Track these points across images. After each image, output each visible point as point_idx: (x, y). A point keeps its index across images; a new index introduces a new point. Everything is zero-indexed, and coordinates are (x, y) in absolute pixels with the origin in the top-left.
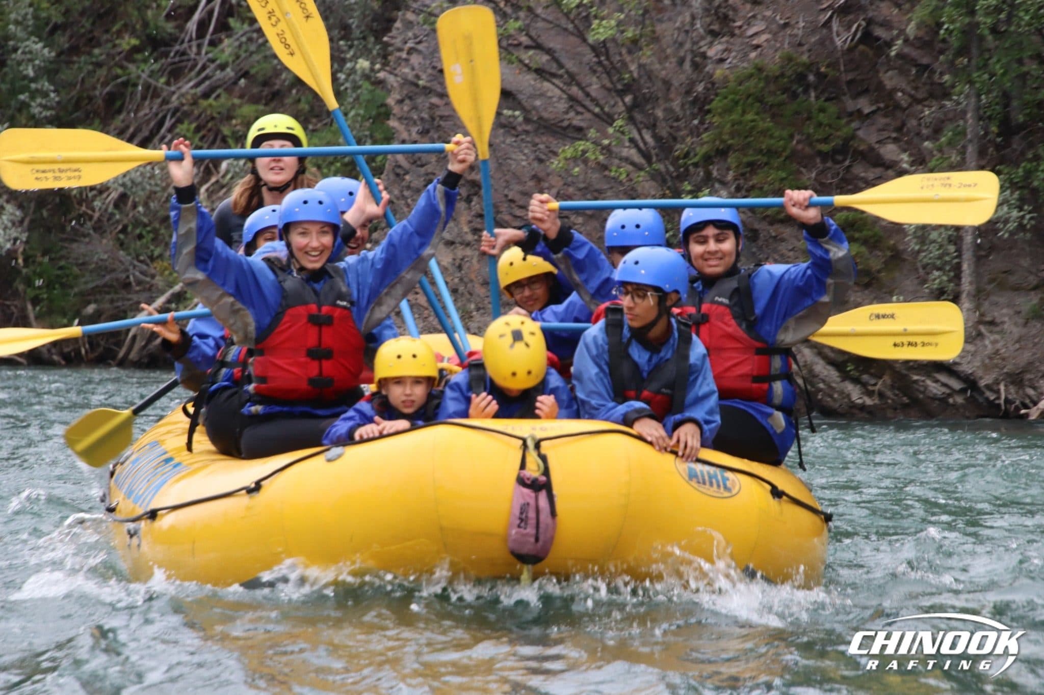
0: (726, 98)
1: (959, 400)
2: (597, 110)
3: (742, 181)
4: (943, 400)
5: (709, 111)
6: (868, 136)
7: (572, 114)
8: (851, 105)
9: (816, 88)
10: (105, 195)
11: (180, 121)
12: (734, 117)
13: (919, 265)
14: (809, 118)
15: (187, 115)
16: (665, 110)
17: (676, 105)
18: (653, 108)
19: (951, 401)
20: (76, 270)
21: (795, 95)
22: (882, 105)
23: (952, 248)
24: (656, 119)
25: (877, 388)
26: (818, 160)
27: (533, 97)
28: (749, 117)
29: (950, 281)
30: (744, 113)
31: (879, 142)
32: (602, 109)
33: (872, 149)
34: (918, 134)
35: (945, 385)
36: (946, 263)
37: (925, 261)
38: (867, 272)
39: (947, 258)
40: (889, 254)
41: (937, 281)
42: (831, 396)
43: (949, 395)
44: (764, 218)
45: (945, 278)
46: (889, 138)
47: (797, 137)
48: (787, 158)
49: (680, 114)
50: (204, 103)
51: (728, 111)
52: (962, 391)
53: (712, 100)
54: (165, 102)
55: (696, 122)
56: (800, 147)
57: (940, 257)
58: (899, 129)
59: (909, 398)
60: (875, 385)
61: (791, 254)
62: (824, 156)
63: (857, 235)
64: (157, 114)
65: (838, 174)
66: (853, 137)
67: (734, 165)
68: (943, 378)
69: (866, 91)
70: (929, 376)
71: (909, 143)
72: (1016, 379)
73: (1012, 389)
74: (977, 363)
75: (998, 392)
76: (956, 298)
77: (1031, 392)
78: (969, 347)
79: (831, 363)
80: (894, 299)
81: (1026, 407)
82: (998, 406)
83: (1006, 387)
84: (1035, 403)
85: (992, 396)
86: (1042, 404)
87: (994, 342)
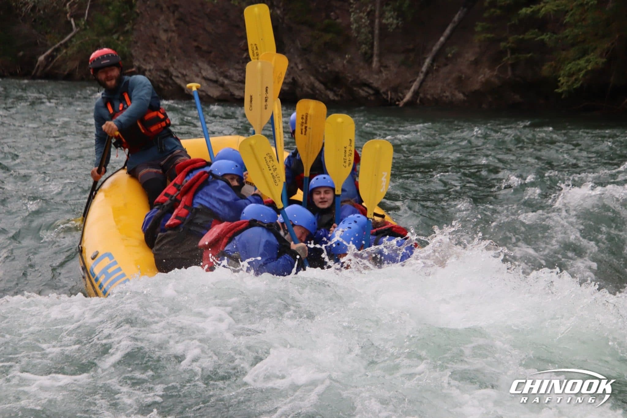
1: (372, 98)
4: (366, 98)
10: (26, 6)
13: (357, 42)
19: (369, 98)
20: (15, 37)
23: (370, 36)
25: (340, 93)
29: (369, 49)
35: (367, 92)
36: (368, 42)
37: (359, 41)
38: (336, 45)
39: (368, 40)
40: (345, 38)
41: (364, 49)
43: (368, 96)
44: (295, 22)
45: (367, 48)
52: (374, 94)
57: (365, 39)
59: (353, 97)
61: (306, 37)
63: (332, 30)
68: (366, 89)
70: (361, 88)
72: (395, 90)
73: (393, 94)
74: (380, 83)
75: (387, 95)
76: (372, 56)
77: (400, 95)
78: (377, 77)
79: (321, 82)
80: (347, 56)
81: (399, 101)
82: (388, 101)
83: (391, 93)
84: (402, 99)
85: (385, 97)
86: (405, 100)
87: (387, 74)
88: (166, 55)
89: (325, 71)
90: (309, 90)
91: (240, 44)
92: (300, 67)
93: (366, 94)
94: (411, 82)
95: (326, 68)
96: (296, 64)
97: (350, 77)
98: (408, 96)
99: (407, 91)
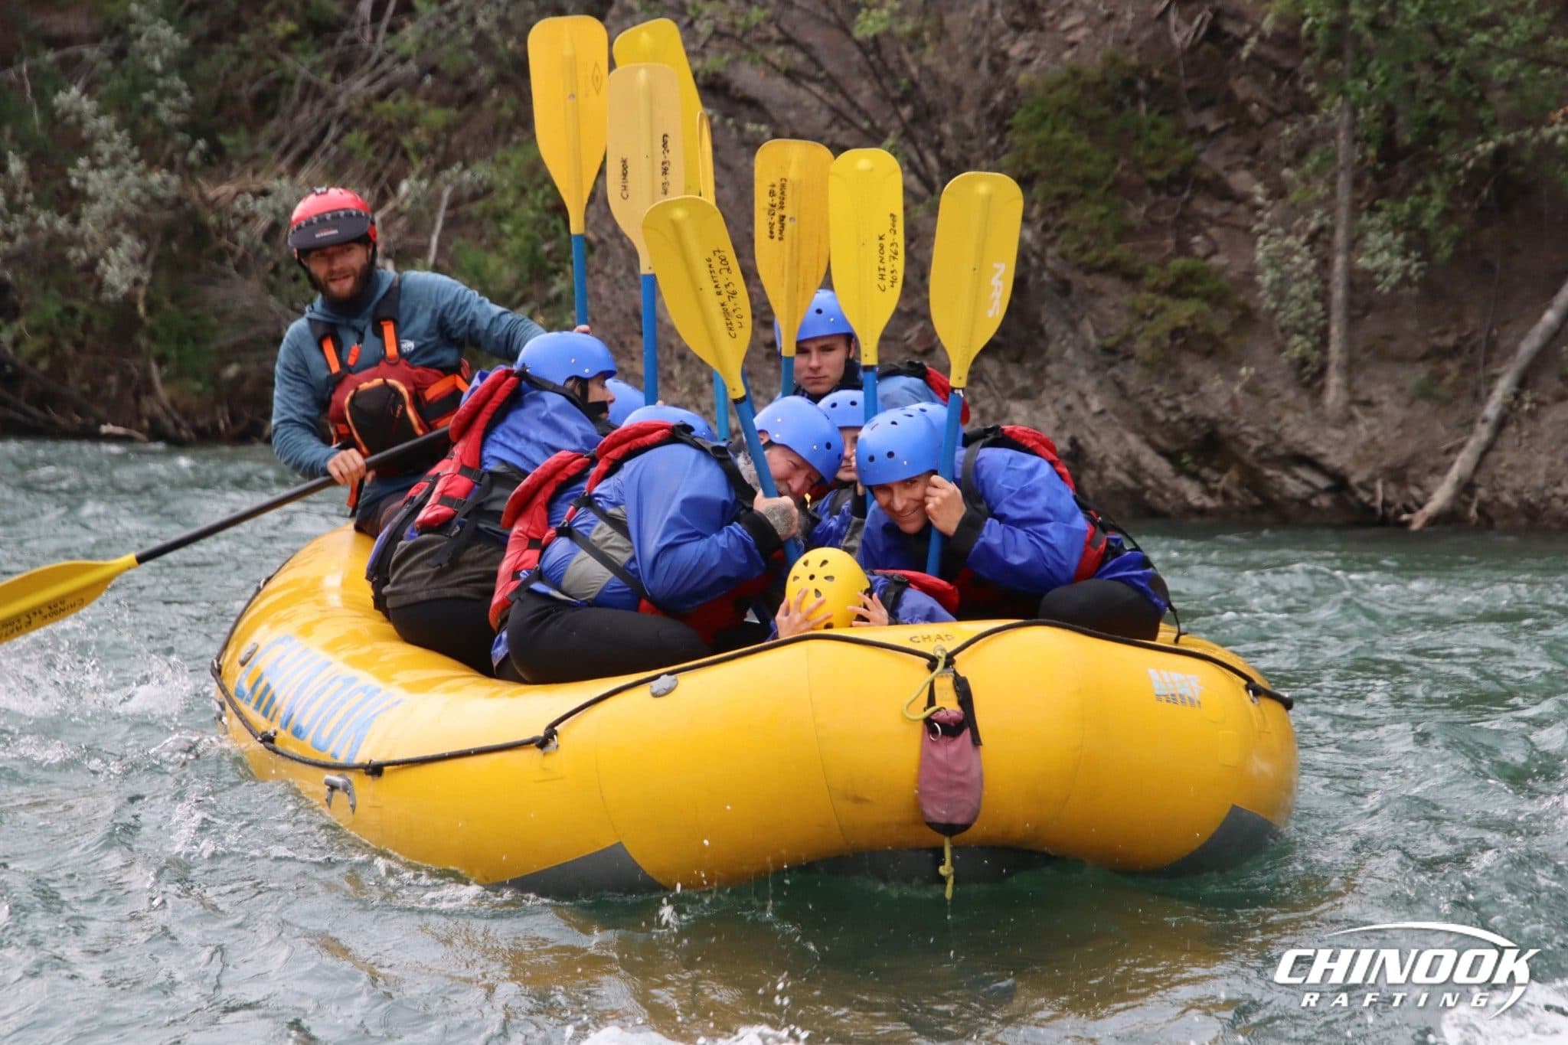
0: (1031, 109)
1: (1325, 501)
2: (866, 125)
3: (1050, 219)
4: (1304, 502)
5: (1009, 128)
6: (1213, 161)
7: (835, 130)
8: (1192, 120)
9: (1147, 99)
10: (250, 224)
11: (348, 129)
12: (1043, 134)
13: (1276, 327)
14: (1138, 137)
15: (357, 122)
16: (955, 125)
17: (968, 119)
18: (939, 123)
19: (1314, 502)
20: (214, 321)
21: (1119, 107)
22: (1232, 121)
23: (1317, 306)
24: (943, 137)
25: (1220, 486)
26: (1149, 192)
27: (786, 107)
28: (1060, 135)
29: (1315, 348)
30: (1054, 129)
31: (1228, 168)
32: (872, 123)
33: (1218, 178)
34: (1277, 159)
35: (1306, 482)
36: (1310, 325)
37: (1284, 322)
38: (1209, 336)
39: (1312, 319)
40: (1238, 313)
41: (1298, 349)
42: (1161, 496)
43: (1313, 496)
44: (1079, 266)
45: (1308, 345)
46: (1240, 163)
47: (1122, 162)
48: (1110, 188)
49: (975, 131)
50: (379, 107)
51: (1035, 126)
52: (1328, 490)
53: (1013, 114)
54: (330, 104)
55: (993, 141)
56: (1126, 174)
57: (1303, 318)
58: (1254, 151)
59: (1262, 498)
60: (1218, 481)
61: (1113, 312)
62: (1156, 186)
63: (1197, 288)
64: (318, 120)
65: (1174, 210)
66: (1194, 161)
67: (1040, 198)
68: (1304, 473)
69: (1210, 104)
70: (1286, 469)
71: (1266, 169)
72: (1397, 475)
73: (1392, 488)
74: (1347, 454)
75: (1373, 491)
76: (1322, 371)
77: (1416, 492)
78: (1338, 434)
79: (1162, 452)
80: (1243, 371)
81: (1409, 511)
82: (1373, 510)
83: (1384, 484)
84: (1421, 506)
85: (1366, 497)
86: (1432, 507)
87: (1370, 428)
88: (677, 369)
89: (1174, 418)
90: (1122, 477)
91: (906, 335)
92: (1095, 405)
93: (1305, 488)
94: (1448, 452)
95: (1177, 408)
96: (1082, 396)
97: (1255, 437)
98: (1441, 496)
99: (1437, 479)
